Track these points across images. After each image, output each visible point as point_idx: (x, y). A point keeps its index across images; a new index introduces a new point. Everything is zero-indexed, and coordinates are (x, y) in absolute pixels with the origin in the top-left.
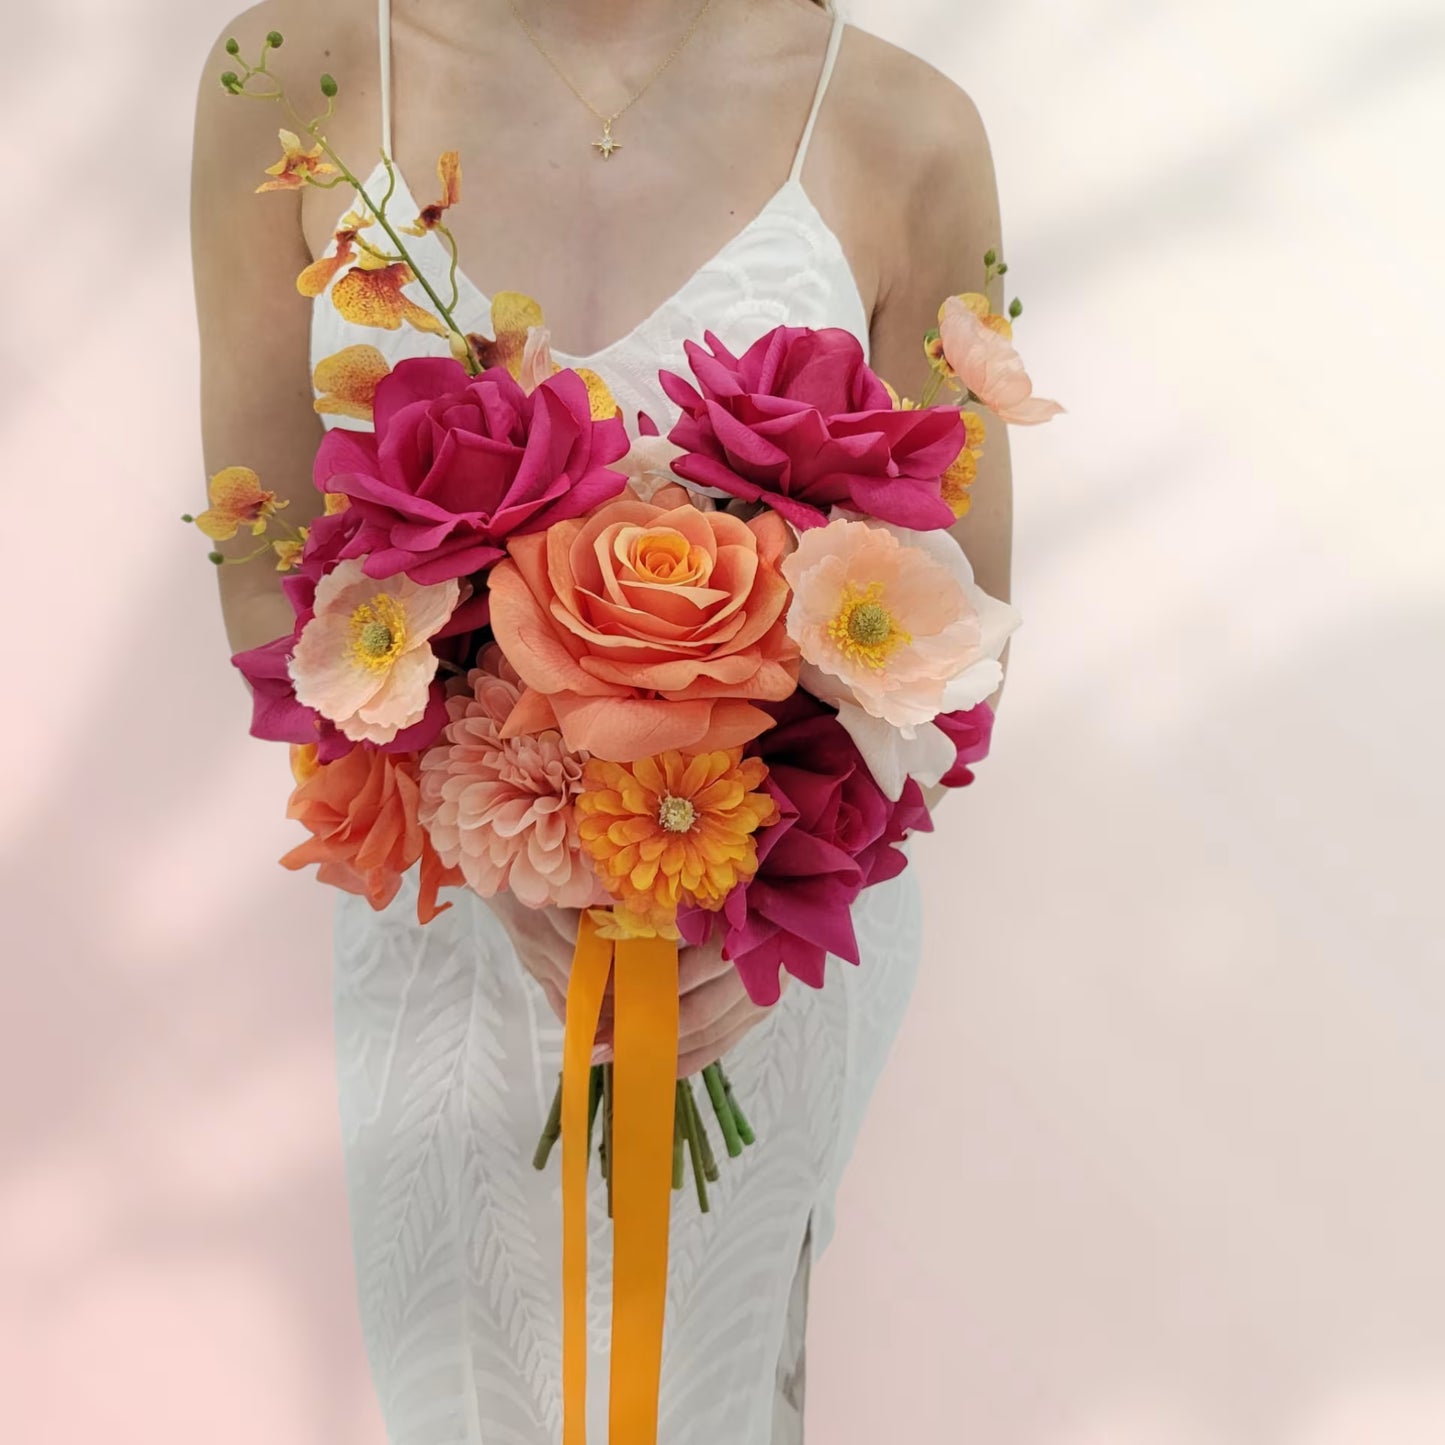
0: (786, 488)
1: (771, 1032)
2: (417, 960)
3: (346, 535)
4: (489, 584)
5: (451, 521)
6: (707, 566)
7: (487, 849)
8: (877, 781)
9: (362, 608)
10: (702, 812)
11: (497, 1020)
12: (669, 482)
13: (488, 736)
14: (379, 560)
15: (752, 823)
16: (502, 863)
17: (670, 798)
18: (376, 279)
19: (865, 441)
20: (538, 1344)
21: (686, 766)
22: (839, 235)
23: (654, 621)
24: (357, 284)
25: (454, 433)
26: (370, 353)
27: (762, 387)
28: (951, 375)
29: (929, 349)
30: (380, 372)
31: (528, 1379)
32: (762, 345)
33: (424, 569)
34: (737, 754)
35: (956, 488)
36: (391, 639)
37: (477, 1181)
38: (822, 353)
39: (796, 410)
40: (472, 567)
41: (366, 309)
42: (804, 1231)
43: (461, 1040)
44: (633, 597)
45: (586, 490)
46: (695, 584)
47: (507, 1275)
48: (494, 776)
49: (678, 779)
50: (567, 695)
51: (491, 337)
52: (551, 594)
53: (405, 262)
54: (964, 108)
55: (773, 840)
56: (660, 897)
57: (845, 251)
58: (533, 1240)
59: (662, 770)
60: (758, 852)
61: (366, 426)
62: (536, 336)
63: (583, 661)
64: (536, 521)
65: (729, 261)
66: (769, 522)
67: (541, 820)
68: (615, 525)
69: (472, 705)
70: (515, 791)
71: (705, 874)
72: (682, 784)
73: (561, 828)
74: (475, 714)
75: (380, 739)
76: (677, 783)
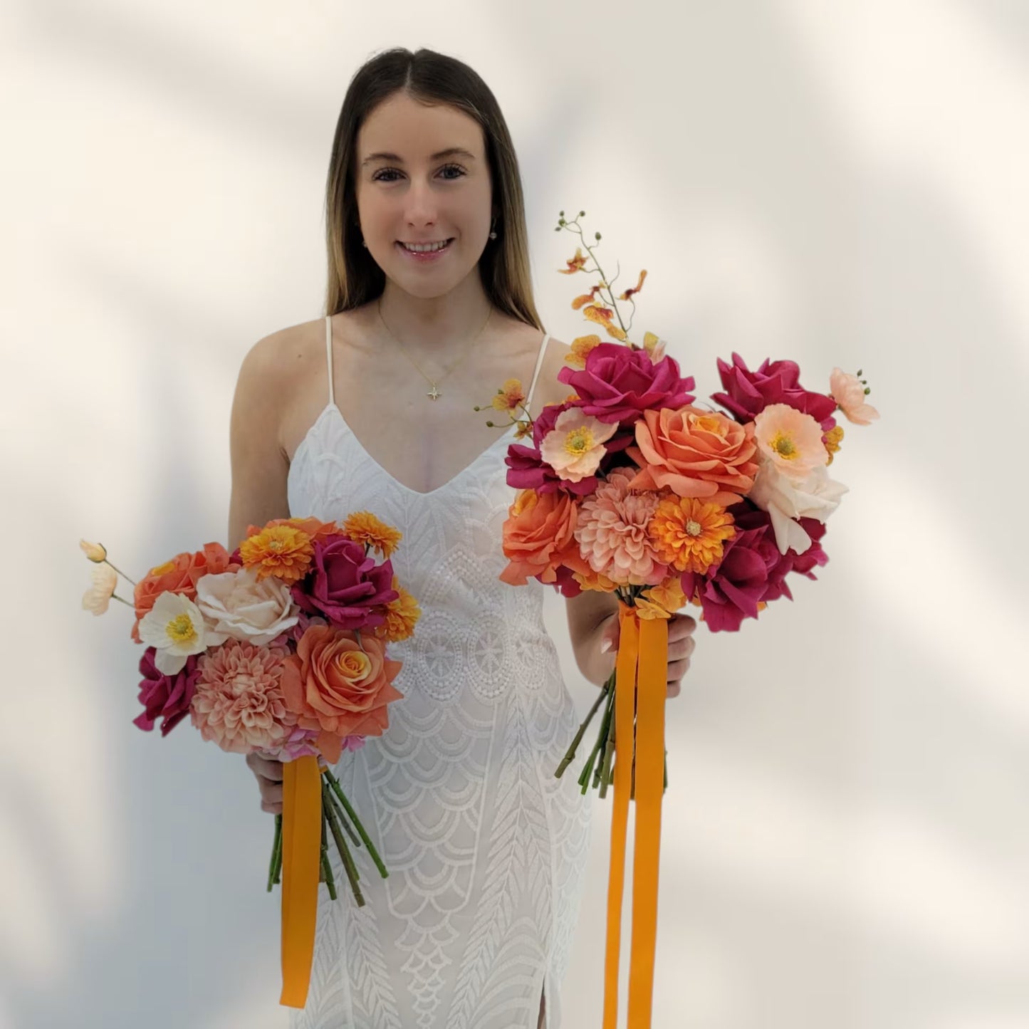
4: (636, 423)
5: (622, 396)
6: (725, 432)
7: (608, 541)
8: (778, 545)
9: (572, 431)
10: (704, 530)
13: (615, 495)
14: (587, 409)
15: (724, 536)
16: (612, 547)
17: (691, 521)
19: (797, 394)
21: (702, 507)
23: (706, 444)
25: (630, 364)
33: (602, 417)
34: (724, 509)
36: (584, 445)
40: (627, 416)
44: (692, 433)
45: (678, 398)
46: (721, 436)
48: (615, 510)
49: (697, 513)
52: (660, 432)
55: (731, 546)
59: (692, 510)
60: (724, 550)
64: (657, 405)
67: (634, 530)
68: (689, 412)
69: (608, 485)
70: (621, 519)
71: (701, 551)
72: (698, 516)
73: (642, 536)
74: (609, 487)
75: (574, 480)
76: (696, 515)
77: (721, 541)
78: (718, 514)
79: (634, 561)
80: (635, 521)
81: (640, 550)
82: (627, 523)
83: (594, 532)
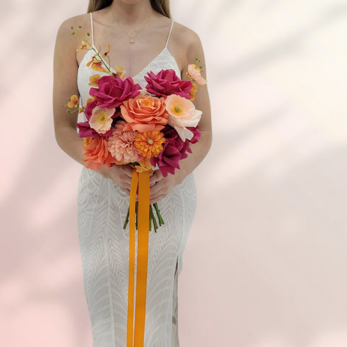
0: (165, 93)
1: (168, 213)
2: (97, 202)
3: (95, 104)
4: (120, 107)
5: (114, 99)
6: (153, 104)
7: (120, 151)
8: (182, 139)
9: (99, 114)
10: (154, 141)
11: (113, 212)
12: (146, 94)
13: (119, 133)
14: (102, 105)
15: (162, 142)
16: (122, 153)
17: (149, 139)
18: (98, 64)
19: (176, 85)
20: (123, 283)
21: (151, 134)
22: (175, 58)
23: (146, 111)
24: (95, 65)
25: (114, 86)
26: (98, 75)
27: (160, 78)
28: (191, 78)
29: (187, 74)
30: (100, 78)
31: (122, 290)
32: (159, 73)
33: (109, 106)
34: (159, 132)
35: (192, 95)
36: (104, 118)
37: (110, 246)
38: (169, 73)
39: (165, 81)
40: (117, 105)
41: (97, 69)
42: (176, 263)
43: (106, 217)
44: (142, 108)
45: (134, 94)
46: (152, 106)
47: (117, 266)
48: (121, 139)
49: (150, 135)
50: (133, 123)
51: (116, 73)
52: (130, 109)
53: (102, 62)
54: (196, 36)
55: (166, 145)
56: (148, 153)
57: (175, 60)
58: (122, 259)
59: (148, 135)
60: (163, 147)
61: (98, 88)
62: (124, 72)
63: (135, 119)
64: (127, 99)
65: (154, 62)
66: (162, 98)
67: (129, 145)
68: (139, 99)
69: (116, 129)
70: (124, 142)
71: (155, 150)
72: (151, 137)
73: (132, 146)
74: (117, 130)
75: (103, 133)
76: (150, 137)
77: (161, 145)
78: (158, 135)
79: (131, 156)
80: (129, 141)
81: (132, 153)
82: (126, 143)
83: (115, 148)
